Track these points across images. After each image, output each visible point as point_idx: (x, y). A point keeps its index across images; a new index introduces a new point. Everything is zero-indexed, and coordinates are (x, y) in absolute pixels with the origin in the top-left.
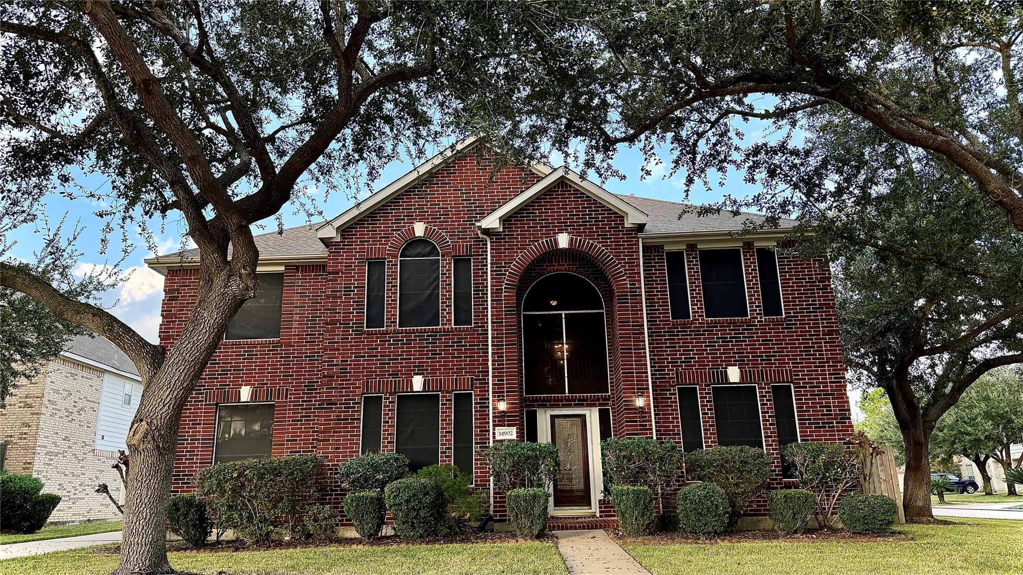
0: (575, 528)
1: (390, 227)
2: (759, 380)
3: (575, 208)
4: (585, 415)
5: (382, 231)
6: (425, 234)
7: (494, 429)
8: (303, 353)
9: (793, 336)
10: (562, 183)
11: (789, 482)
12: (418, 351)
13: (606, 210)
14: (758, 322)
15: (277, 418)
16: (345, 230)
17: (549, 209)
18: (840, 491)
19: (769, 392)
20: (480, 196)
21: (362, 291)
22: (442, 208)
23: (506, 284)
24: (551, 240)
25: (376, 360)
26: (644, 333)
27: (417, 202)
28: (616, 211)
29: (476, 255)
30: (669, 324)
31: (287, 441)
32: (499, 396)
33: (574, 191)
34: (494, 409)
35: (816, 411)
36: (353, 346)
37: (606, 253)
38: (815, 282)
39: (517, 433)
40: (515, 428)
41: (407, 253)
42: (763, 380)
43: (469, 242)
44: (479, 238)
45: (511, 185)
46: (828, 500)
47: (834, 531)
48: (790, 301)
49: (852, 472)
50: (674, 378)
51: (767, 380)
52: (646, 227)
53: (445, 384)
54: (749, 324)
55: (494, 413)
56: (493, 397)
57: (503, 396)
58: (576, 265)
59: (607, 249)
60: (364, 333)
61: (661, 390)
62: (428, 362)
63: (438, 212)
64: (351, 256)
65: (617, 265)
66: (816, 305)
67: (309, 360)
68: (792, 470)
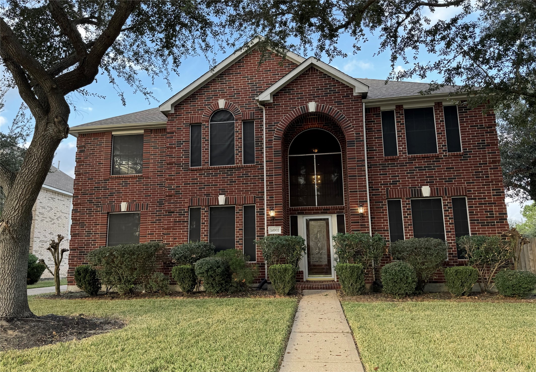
0: (318, 289)
1: (203, 103)
2: (443, 194)
3: (320, 85)
4: (328, 219)
5: (199, 106)
6: (225, 107)
7: (267, 228)
8: (156, 182)
9: (468, 165)
10: (312, 68)
11: (462, 261)
12: (222, 180)
13: (341, 85)
14: (444, 156)
15: (142, 221)
16: (178, 106)
17: (303, 86)
18: (496, 268)
19: (450, 203)
20: (259, 81)
21: (187, 144)
22: (236, 89)
23: (275, 137)
24: (304, 107)
25: (197, 186)
26: (365, 166)
27: (220, 86)
28: (348, 85)
29: (257, 119)
30: (383, 159)
31: (148, 234)
32: (270, 207)
33: (319, 73)
34: (267, 215)
35: (483, 215)
36: (183, 177)
37: (341, 114)
38: (484, 128)
39: (282, 230)
40: (280, 227)
41: (214, 119)
42: (446, 195)
43: (252, 110)
44: (259, 107)
45: (279, 72)
46: (488, 273)
47: (492, 294)
48: (466, 142)
49: (505, 255)
50: (385, 194)
51: (449, 194)
52: (368, 94)
53: (238, 200)
54: (437, 157)
55: (267, 218)
56: (267, 208)
57: (273, 207)
58: (323, 123)
59: (341, 111)
60: (189, 169)
61: (376, 203)
62: (228, 187)
63: (233, 92)
64: (181, 122)
65: (348, 121)
66: (485, 143)
67: (160, 187)
68: (463, 253)
